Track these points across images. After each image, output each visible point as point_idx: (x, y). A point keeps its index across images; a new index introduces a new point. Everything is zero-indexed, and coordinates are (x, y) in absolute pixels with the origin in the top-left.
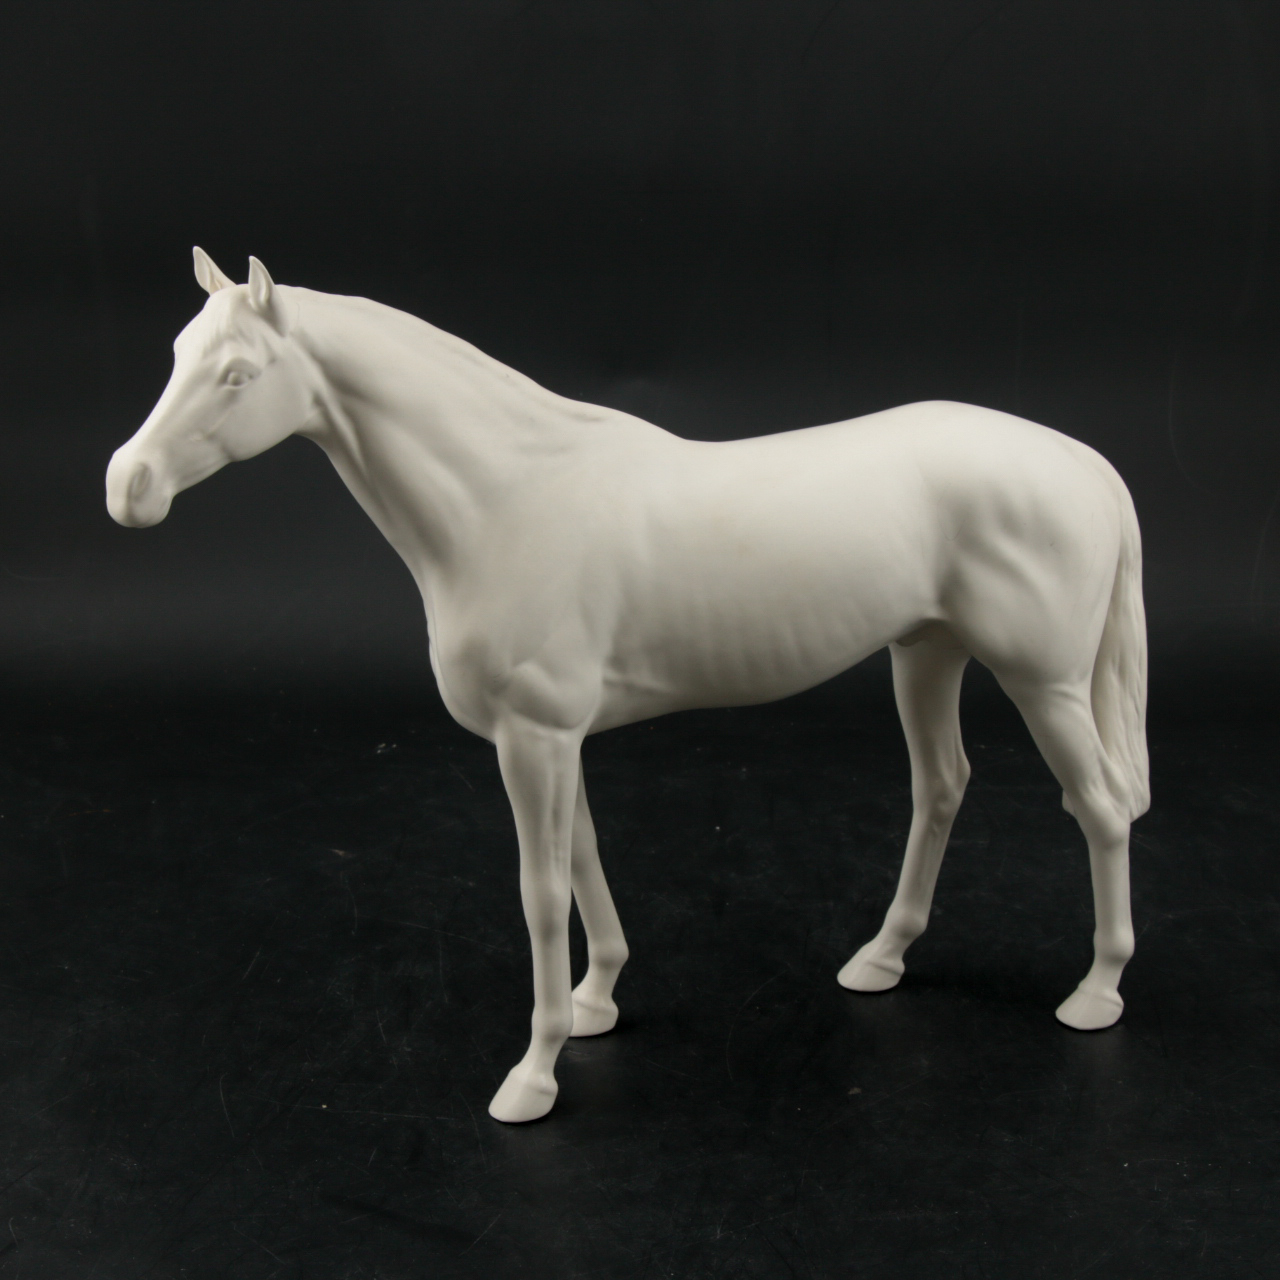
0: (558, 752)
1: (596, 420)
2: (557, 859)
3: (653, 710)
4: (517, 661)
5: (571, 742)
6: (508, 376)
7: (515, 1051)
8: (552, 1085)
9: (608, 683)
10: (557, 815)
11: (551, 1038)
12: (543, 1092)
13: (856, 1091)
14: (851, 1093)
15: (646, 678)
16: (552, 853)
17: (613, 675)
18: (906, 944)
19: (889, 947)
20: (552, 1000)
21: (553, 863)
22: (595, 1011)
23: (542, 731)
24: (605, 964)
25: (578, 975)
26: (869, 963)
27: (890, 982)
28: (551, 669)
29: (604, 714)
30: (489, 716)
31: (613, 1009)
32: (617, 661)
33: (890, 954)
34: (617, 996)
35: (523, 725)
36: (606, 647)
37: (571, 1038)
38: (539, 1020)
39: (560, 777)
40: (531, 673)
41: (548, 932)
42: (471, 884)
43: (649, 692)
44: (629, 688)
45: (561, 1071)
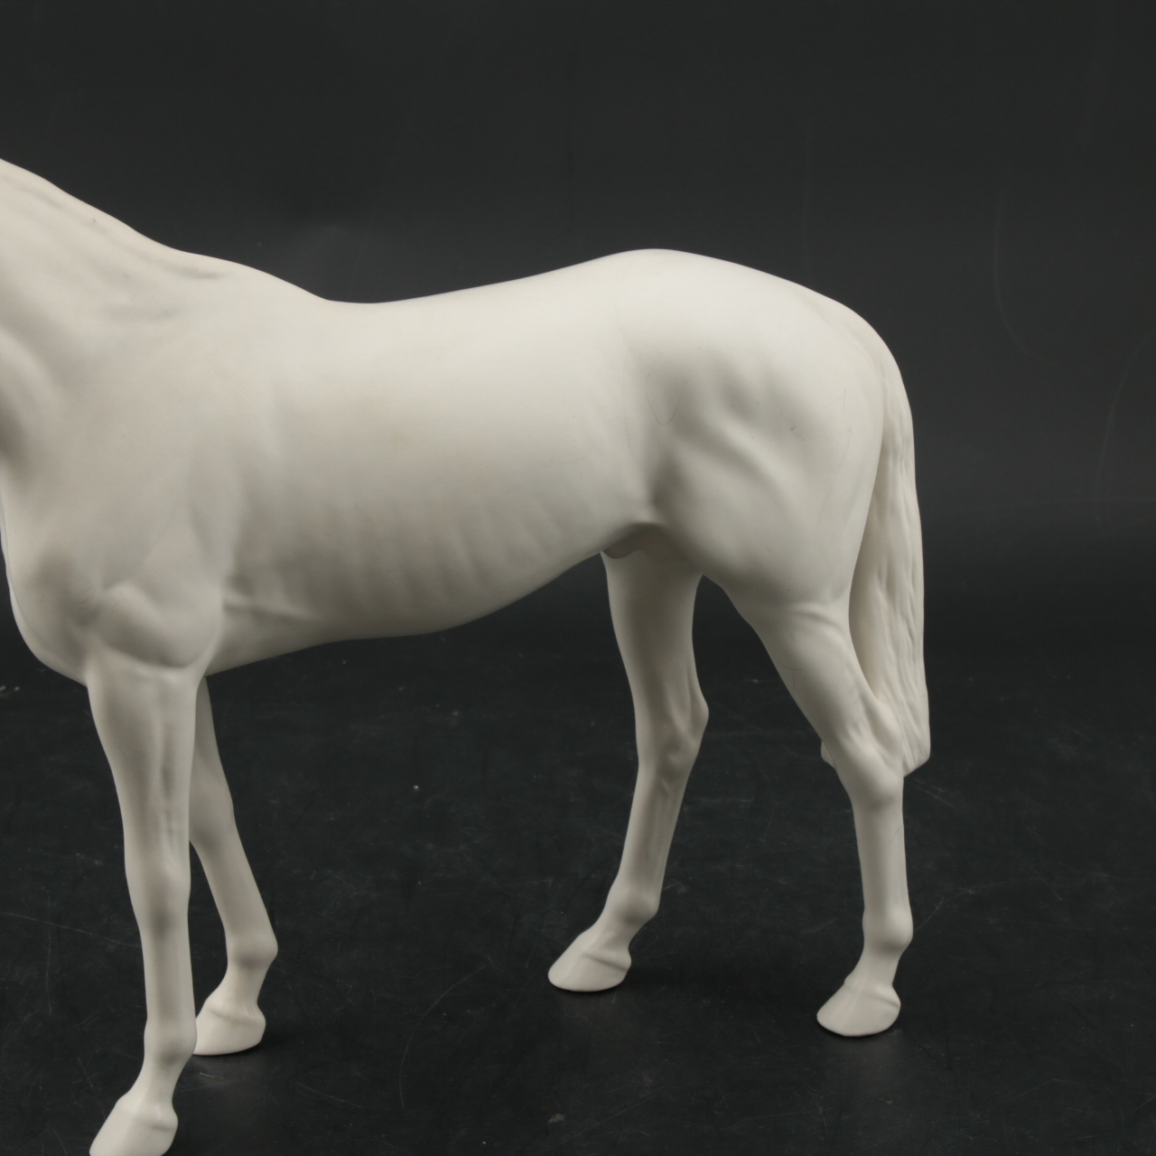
0: (166, 697)
1: (211, 276)
2: (170, 832)
3: (292, 641)
4: (109, 583)
5: (185, 685)
6: (95, 221)
8: (170, 1118)
9: (230, 609)
10: (167, 776)
11: (167, 1059)
12: (158, 1127)
13: (558, 1118)
14: (551, 1121)
15: (280, 602)
16: (163, 824)
17: (237, 599)
18: (633, 931)
19: (611, 934)
20: (168, 1011)
21: (164, 837)
22: (235, 1022)
23: (144, 670)
24: (248, 963)
26: (586, 956)
27: (615, 979)
28: (155, 592)
29: (227, 648)
30: (77, 652)
31: (259, 1019)
32: (241, 580)
33: (613, 943)
34: (264, 1002)
35: (120, 663)
36: (226, 563)
38: (153, 1036)
39: (170, 729)
40: (128, 598)
41: (162, 924)
43: (284, 620)
44: (258, 615)
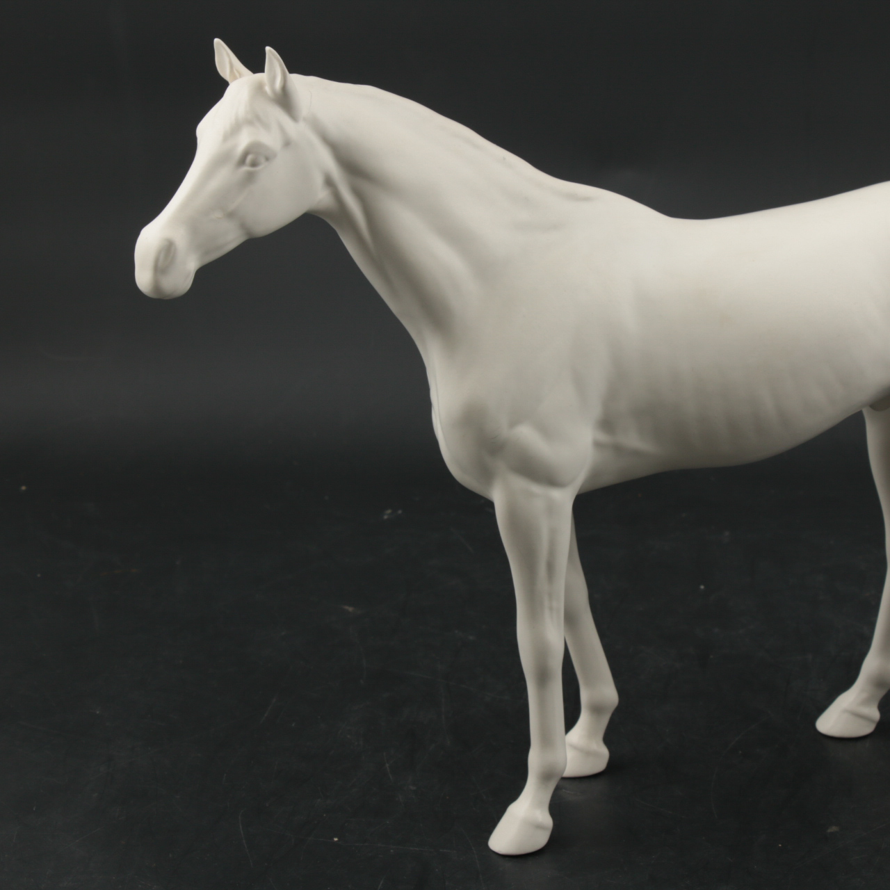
0: (551, 509)
1: (587, 199)
2: (551, 609)
4: (513, 424)
5: (564, 499)
6: (504, 159)
7: (514, 790)
8: (548, 821)
9: (598, 445)
10: (551, 567)
11: (546, 776)
12: (539, 827)
13: (834, 829)
14: (829, 831)
15: (634, 440)
16: (546, 603)
17: (603, 437)
18: (882, 693)
19: (865, 695)
20: (547, 741)
21: (547, 613)
22: (587, 753)
23: (536, 489)
24: (596, 710)
25: (571, 720)
26: (846, 711)
27: (867, 729)
28: (546, 431)
29: (595, 473)
30: (487, 475)
31: (604, 752)
32: (607, 424)
33: (866, 702)
34: (608, 739)
35: (520, 483)
36: (596, 411)
37: (564, 779)
38: (535, 759)
39: (553, 532)
40: (526, 435)
41: (543, 677)
42: (471, 638)
43: (636, 453)
44: (618, 449)
45: (557, 807)
